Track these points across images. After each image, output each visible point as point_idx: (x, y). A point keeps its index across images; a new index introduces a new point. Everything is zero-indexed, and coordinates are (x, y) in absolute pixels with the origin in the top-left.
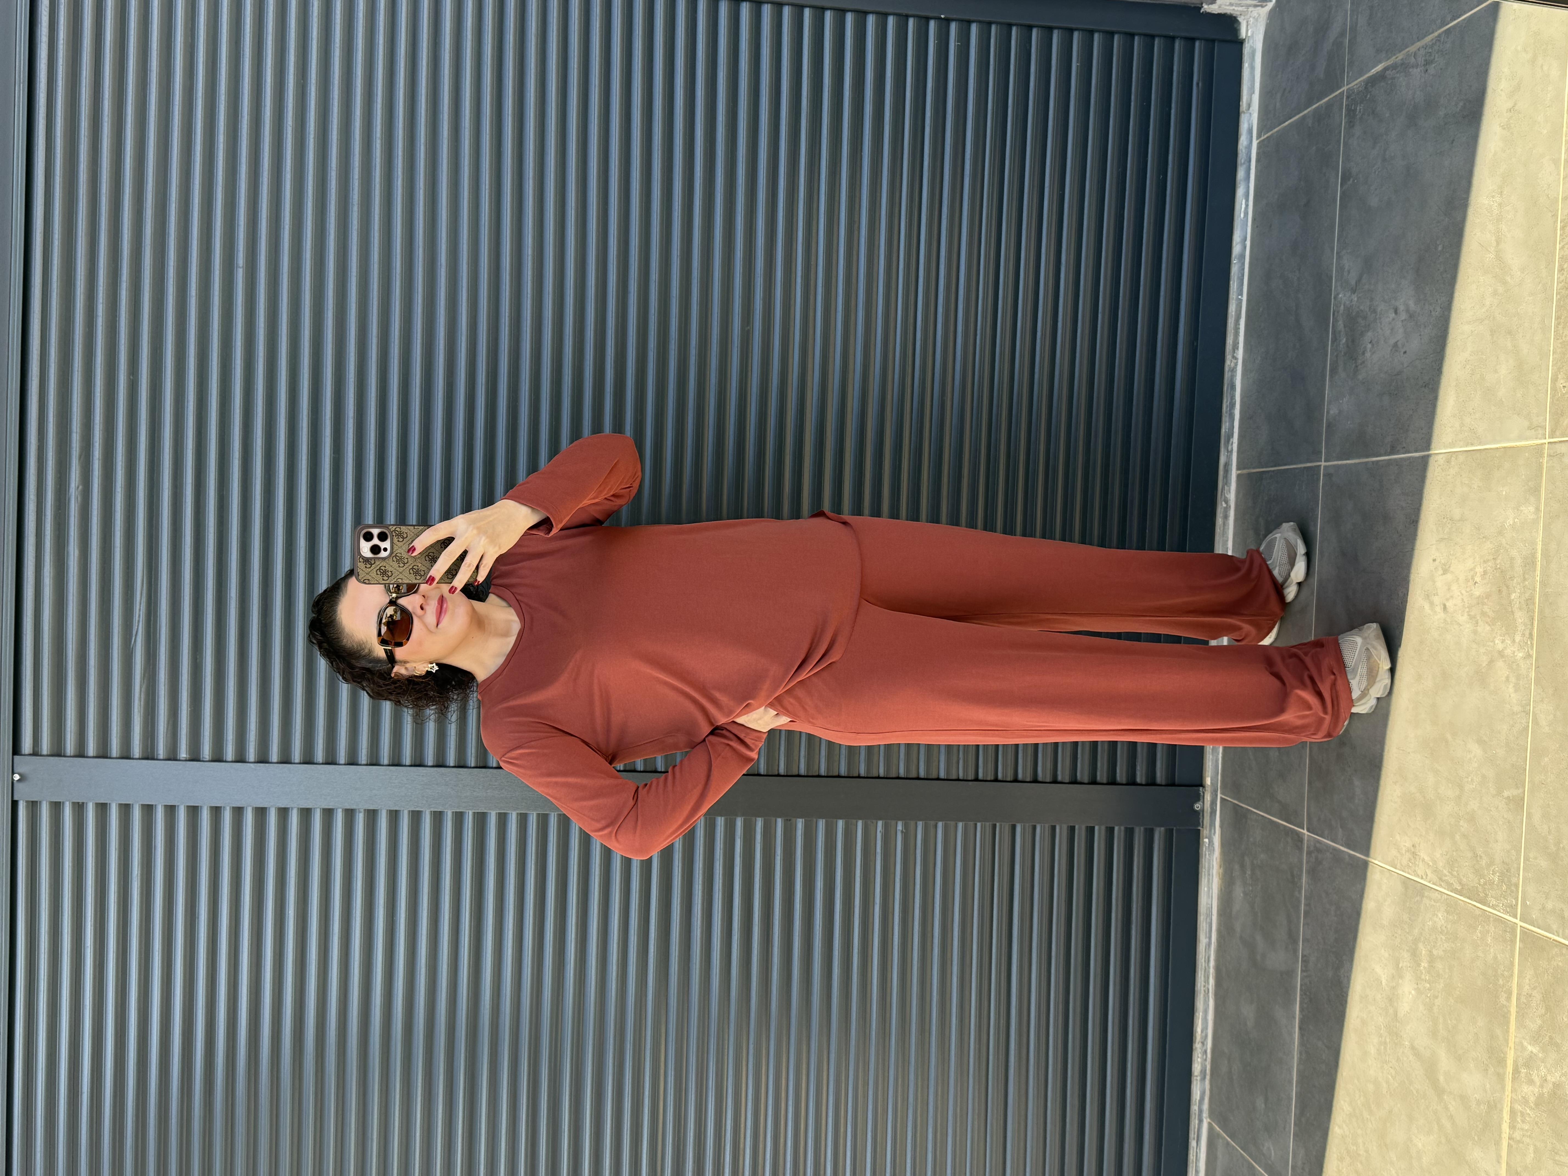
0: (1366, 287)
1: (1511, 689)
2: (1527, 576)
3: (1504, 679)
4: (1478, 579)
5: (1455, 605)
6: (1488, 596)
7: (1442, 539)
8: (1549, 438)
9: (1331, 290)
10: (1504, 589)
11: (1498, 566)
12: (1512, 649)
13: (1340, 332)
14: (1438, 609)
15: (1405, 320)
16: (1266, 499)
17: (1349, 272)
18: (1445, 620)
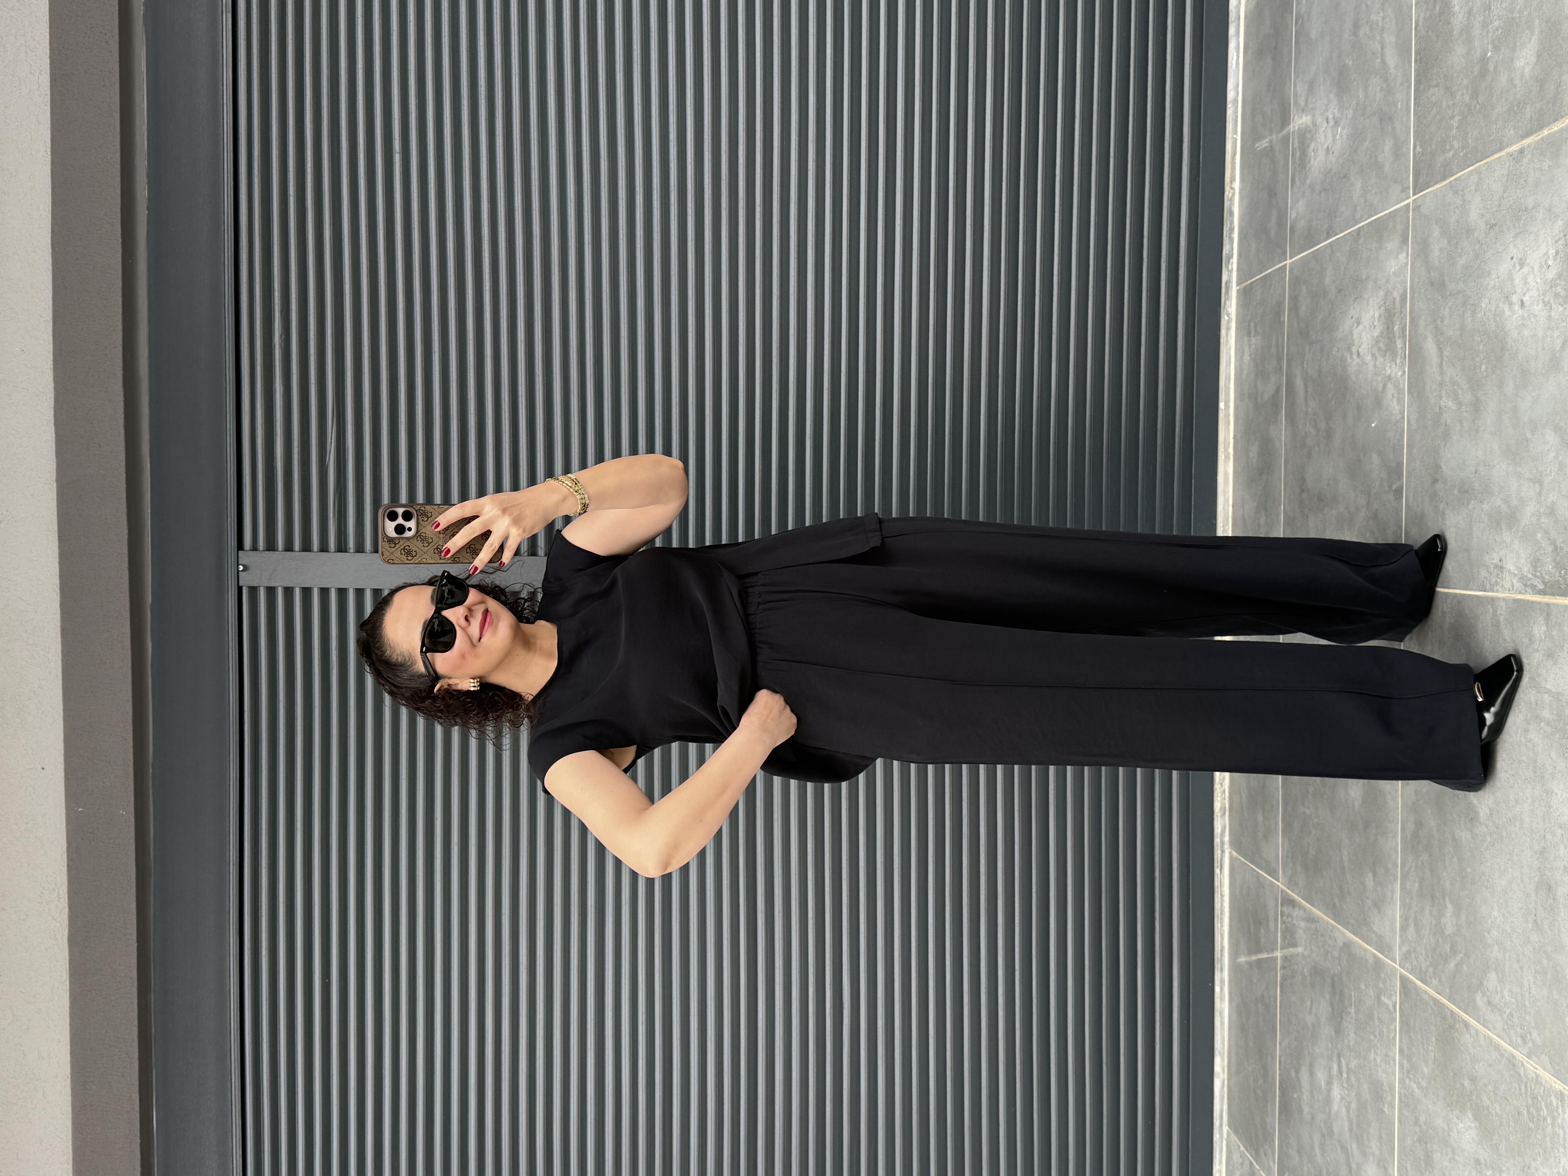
0: (1310, 106)
1: (1395, 403)
2: (1402, 310)
3: (1391, 397)
4: (1376, 323)
5: (1364, 349)
6: (1382, 333)
7: (1357, 298)
8: (1413, 195)
9: (1290, 115)
10: (1390, 326)
11: (1387, 308)
12: (1395, 371)
13: (1296, 148)
14: (1355, 356)
15: (1333, 126)
16: (1254, 304)
17: (1300, 97)
18: (1359, 363)
